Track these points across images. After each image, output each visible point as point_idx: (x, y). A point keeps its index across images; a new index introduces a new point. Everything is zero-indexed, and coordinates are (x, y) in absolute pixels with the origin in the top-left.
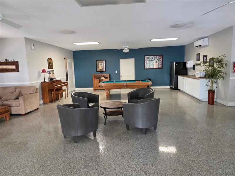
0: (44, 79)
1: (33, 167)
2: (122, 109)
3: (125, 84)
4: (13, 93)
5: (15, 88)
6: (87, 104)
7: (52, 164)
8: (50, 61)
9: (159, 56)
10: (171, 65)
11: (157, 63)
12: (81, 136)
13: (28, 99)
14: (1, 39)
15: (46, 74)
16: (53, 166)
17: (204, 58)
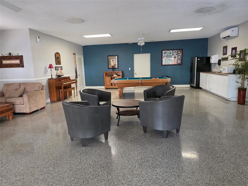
0: (52, 75)
1: (33, 175)
2: (137, 109)
3: (140, 81)
4: (17, 89)
5: (19, 84)
6: (97, 102)
7: (55, 172)
8: (57, 56)
9: (178, 51)
10: (192, 60)
11: (176, 59)
12: (91, 138)
13: (33, 97)
14: (1, 30)
15: (53, 70)
16: (56, 174)
17: (233, 50)
